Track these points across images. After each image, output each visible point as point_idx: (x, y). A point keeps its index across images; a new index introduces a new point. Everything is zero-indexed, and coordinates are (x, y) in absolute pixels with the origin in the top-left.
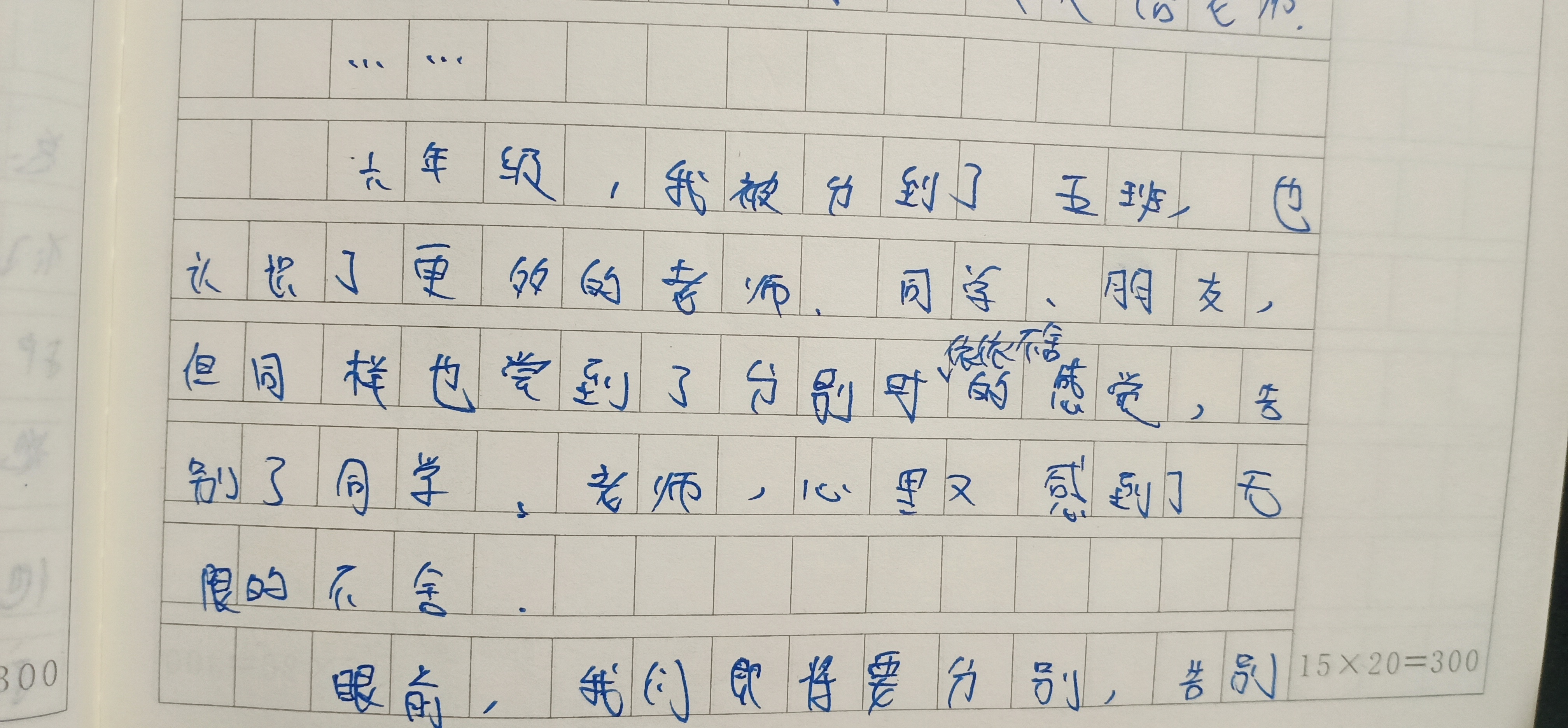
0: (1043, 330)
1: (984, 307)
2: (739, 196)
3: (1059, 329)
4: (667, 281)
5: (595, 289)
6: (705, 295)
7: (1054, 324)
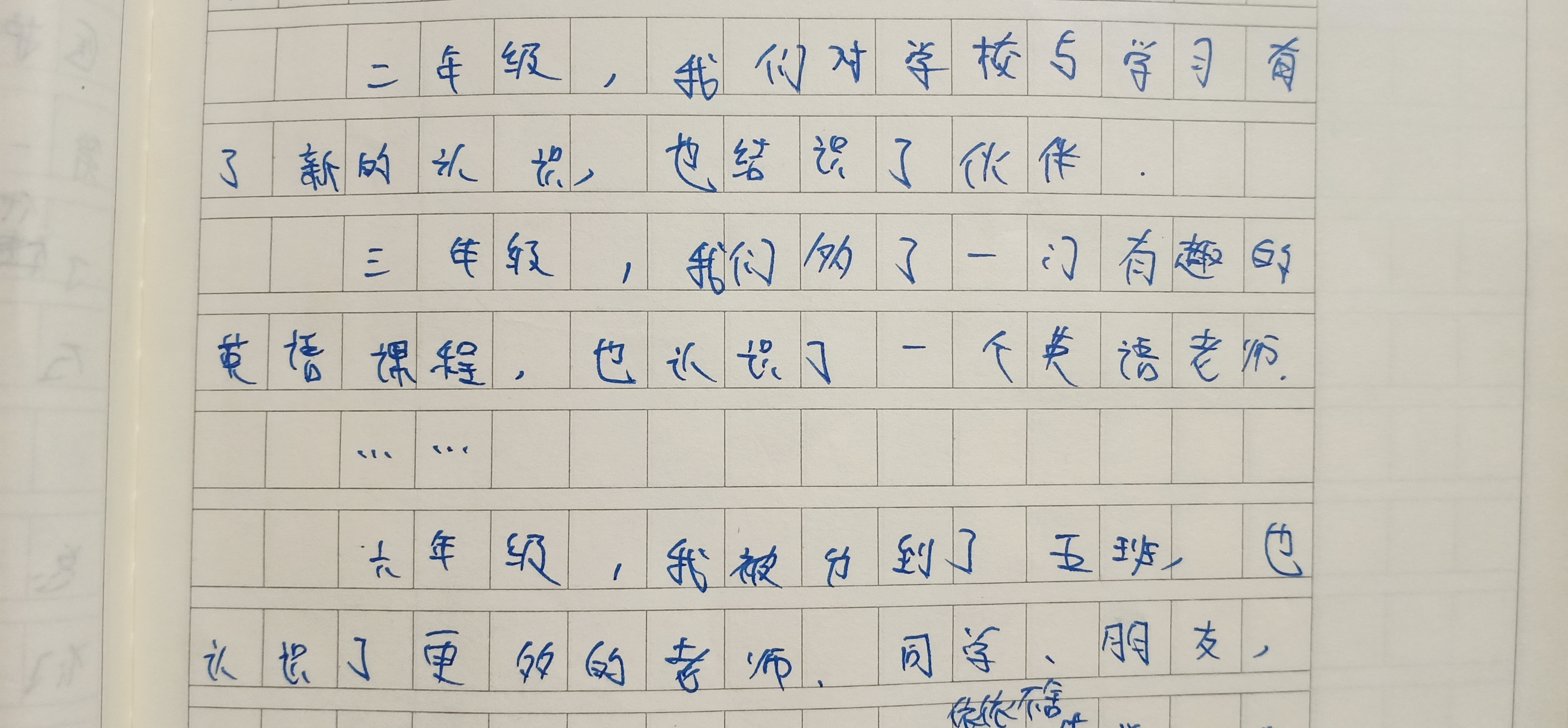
0: (1043, 688)
1: (985, 668)
2: (739, 571)
3: (1060, 685)
4: (670, 660)
5: (599, 671)
6: (707, 673)
7: (1054, 680)
